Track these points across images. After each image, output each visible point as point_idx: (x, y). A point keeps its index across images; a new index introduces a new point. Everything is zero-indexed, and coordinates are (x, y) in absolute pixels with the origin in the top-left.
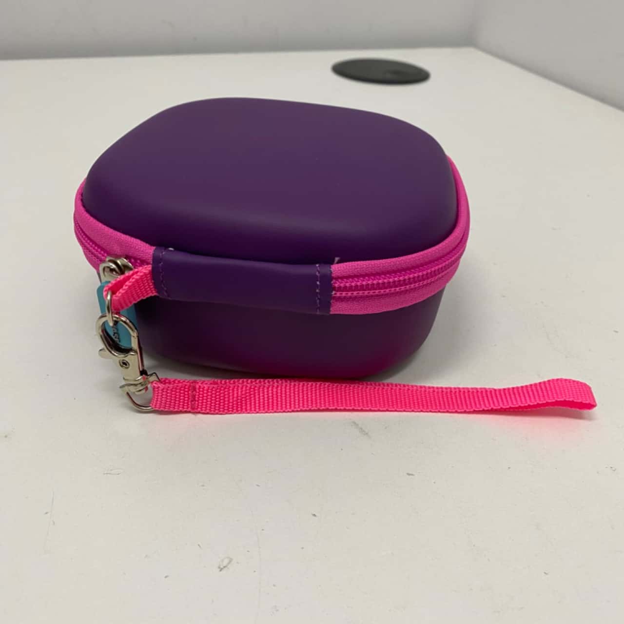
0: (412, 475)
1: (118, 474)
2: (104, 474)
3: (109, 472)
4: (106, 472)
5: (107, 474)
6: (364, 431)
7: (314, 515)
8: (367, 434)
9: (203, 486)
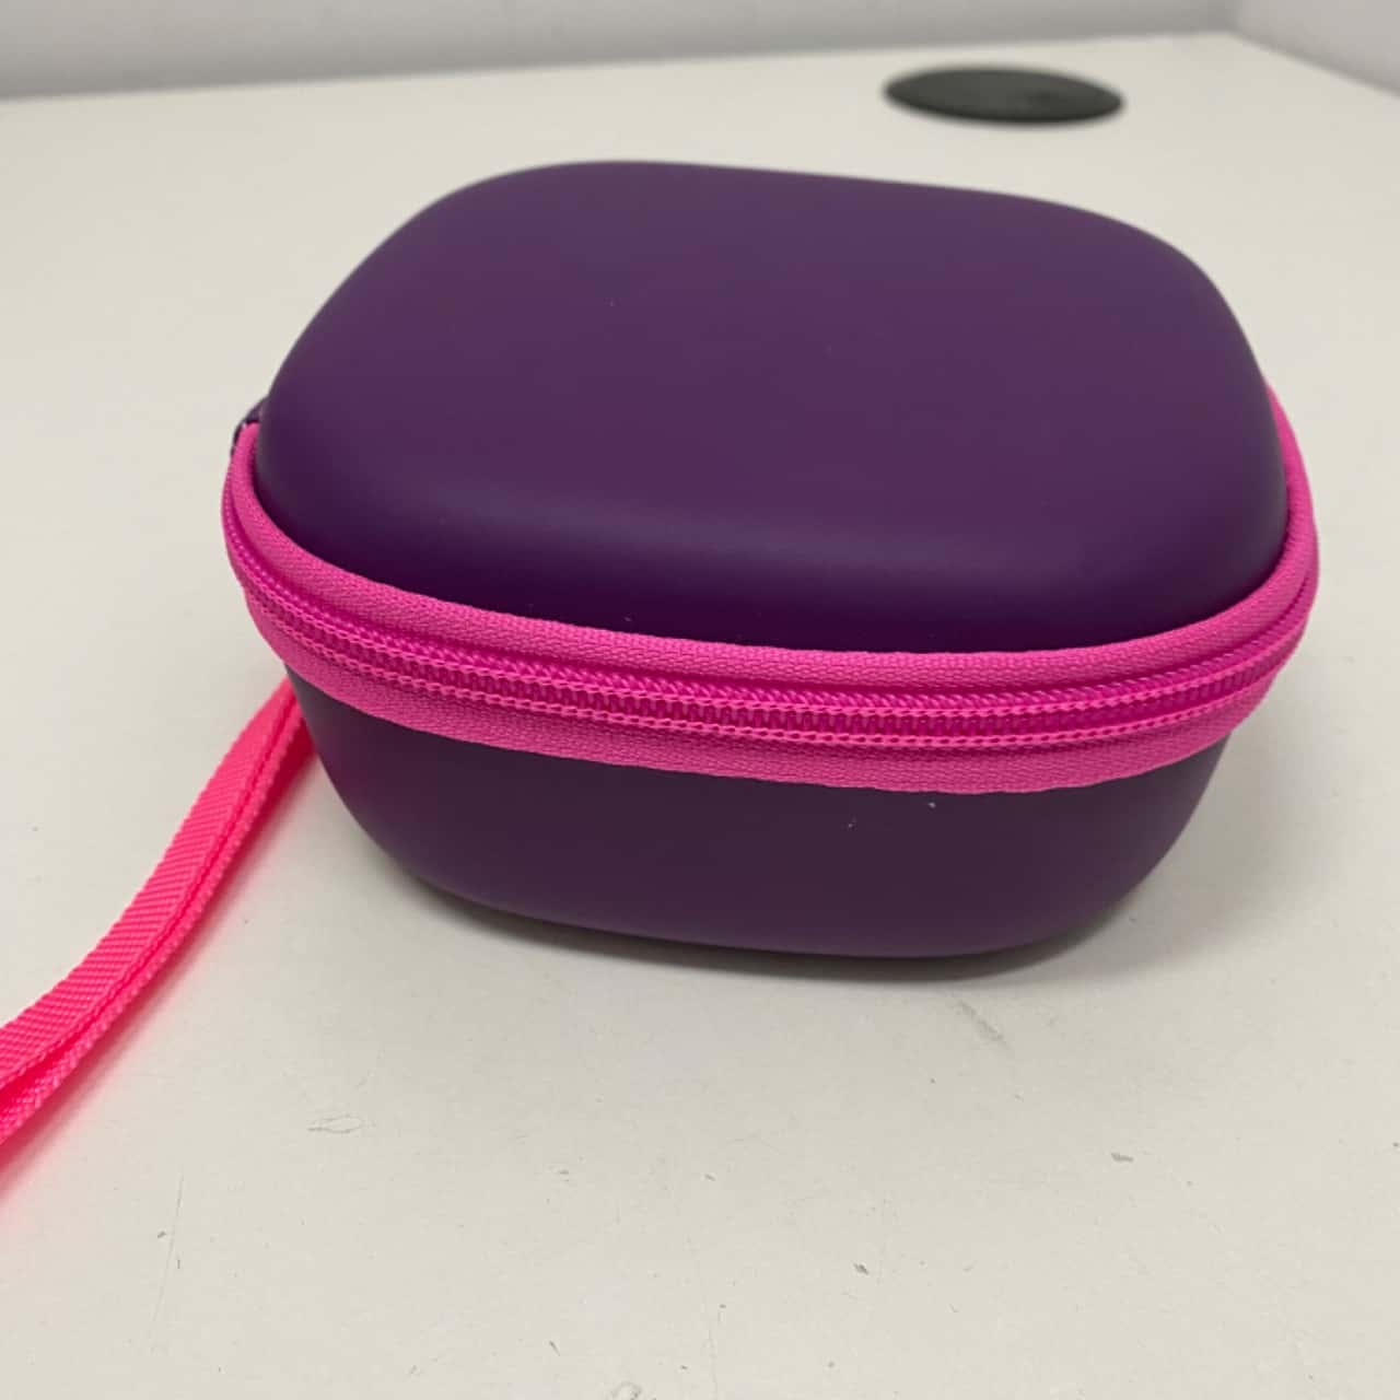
0: (1130, 1160)
1: (348, 1131)
2: (312, 1130)
3: (324, 1126)
4: (316, 1126)
5: (319, 1129)
6: (992, 1031)
7: (862, 1269)
8: (1000, 1038)
9: (565, 1172)
